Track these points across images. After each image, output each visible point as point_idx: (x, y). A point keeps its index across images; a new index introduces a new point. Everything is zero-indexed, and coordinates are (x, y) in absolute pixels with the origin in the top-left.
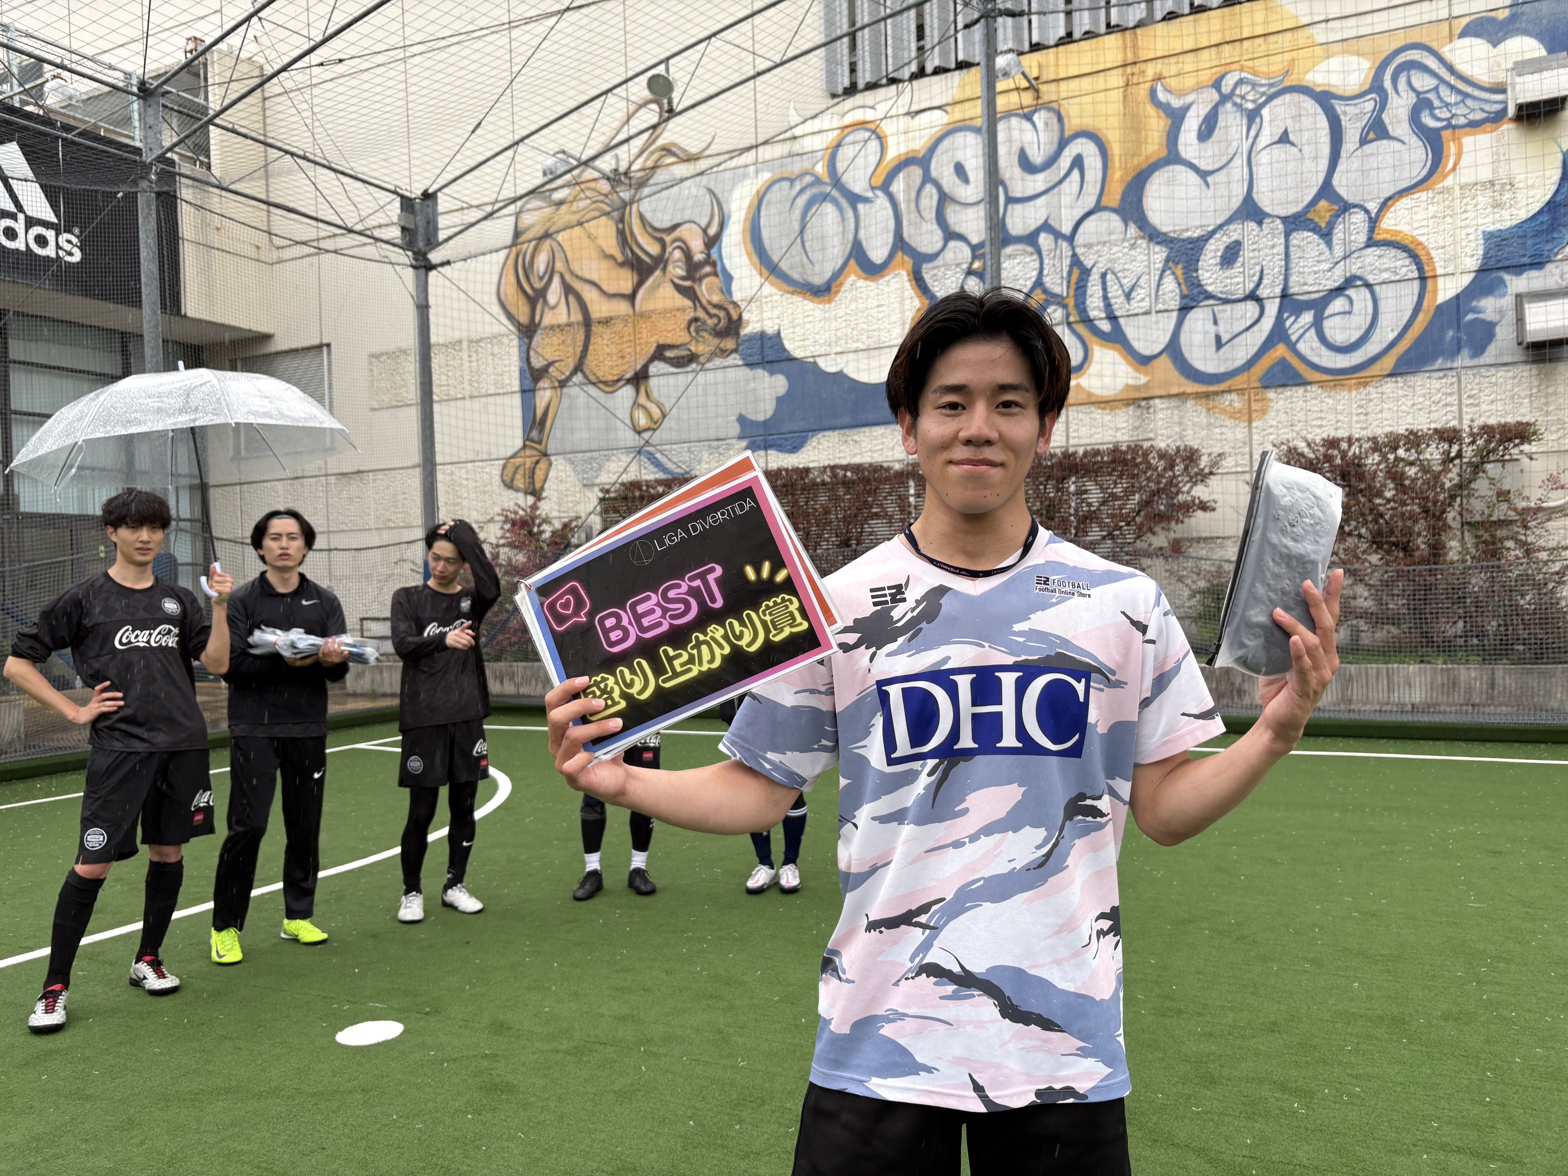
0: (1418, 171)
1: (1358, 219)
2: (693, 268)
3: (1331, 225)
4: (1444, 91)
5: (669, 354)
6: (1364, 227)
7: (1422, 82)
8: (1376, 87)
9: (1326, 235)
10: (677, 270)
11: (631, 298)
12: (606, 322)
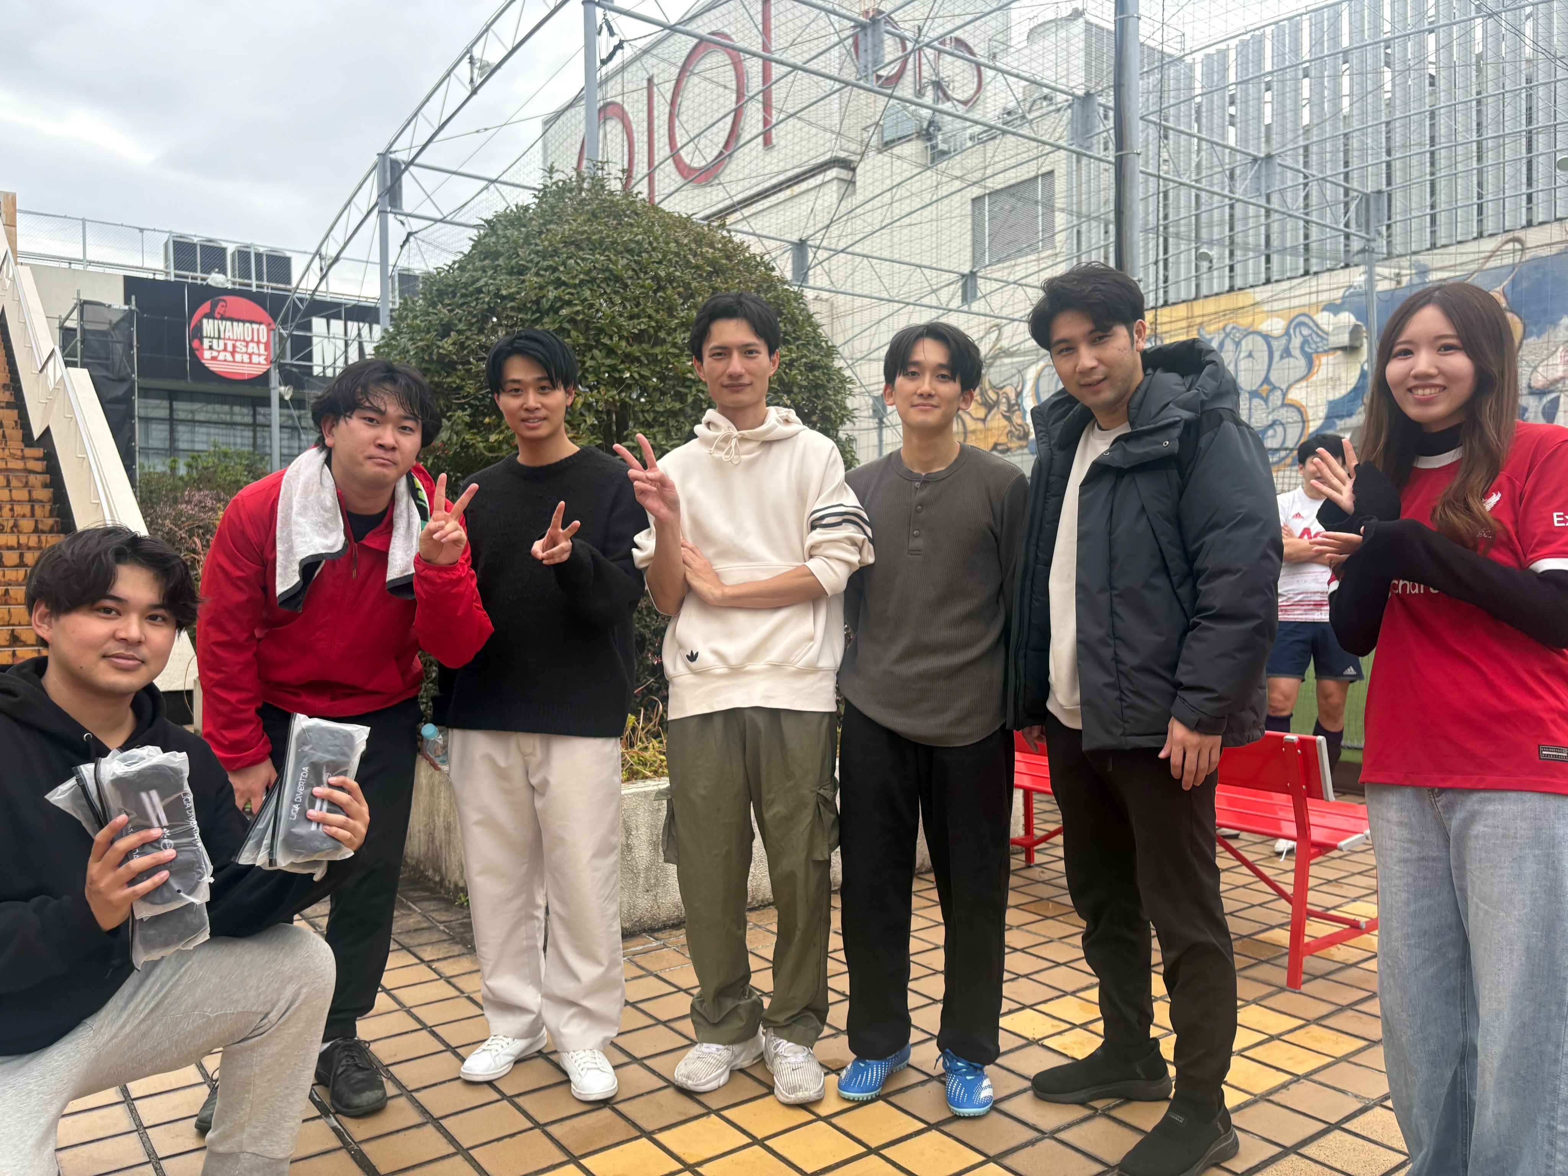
0: (1303, 371)
1: (1278, 393)
2: (1010, 406)
3: (1268, 396)
4: (1314, 336)
5: (1000, 448)
6: (1281, 398)
7: (1306, 332)
8: (1287, 333)
9: (1266, 400)
10: (1003, 408)
11: (984, 420)
12: (974, 432)
